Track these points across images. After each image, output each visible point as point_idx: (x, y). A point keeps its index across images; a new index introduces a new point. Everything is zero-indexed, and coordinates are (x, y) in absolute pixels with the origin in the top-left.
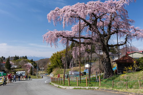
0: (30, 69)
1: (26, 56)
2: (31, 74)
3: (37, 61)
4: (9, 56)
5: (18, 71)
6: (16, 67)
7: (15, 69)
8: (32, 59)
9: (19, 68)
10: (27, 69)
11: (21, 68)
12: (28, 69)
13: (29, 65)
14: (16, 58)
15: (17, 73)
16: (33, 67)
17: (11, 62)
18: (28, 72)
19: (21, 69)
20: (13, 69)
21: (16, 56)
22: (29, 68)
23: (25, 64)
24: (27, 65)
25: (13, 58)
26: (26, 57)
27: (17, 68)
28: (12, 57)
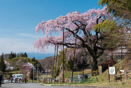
0: (30, 71)
1: (25, 53)
2: (32, 77)
3: (41, 60)
4: (3, 53)
5: (15, 74)
6: (12, 68)
7: (11, 71)
8: (34, 58)
9: (16, 70)
10: (26, 72)
11: (18, 69)
12: (28, 72)
13: (28, 66)
14: (13, 56)
15: (13, 76)
16: (34, 68)
17: (5, 62)
18: (27, 75)
19: (18, 71)
20: (8, 71)
21: (12, 53)
22: (28, 70)
23: (24, 65)
24: (26, 67)
25: (8, 56)
26: (25, 55)
27: (13, 70)
28: (6, 55)
